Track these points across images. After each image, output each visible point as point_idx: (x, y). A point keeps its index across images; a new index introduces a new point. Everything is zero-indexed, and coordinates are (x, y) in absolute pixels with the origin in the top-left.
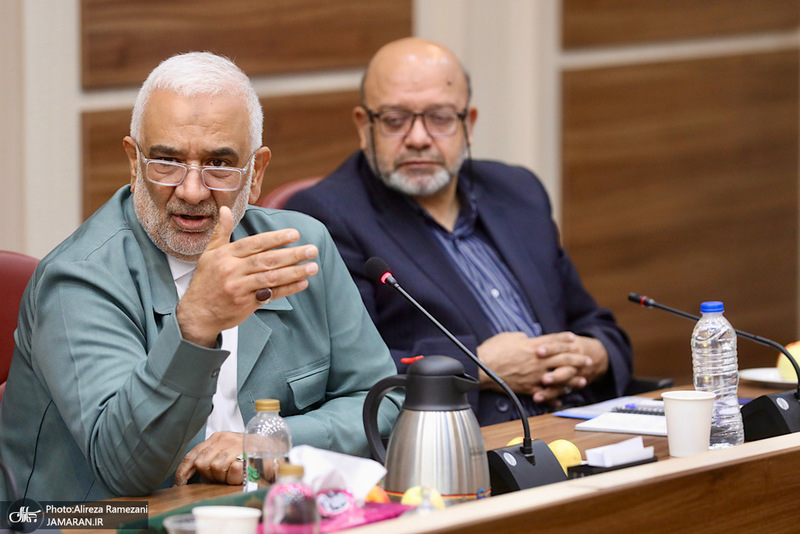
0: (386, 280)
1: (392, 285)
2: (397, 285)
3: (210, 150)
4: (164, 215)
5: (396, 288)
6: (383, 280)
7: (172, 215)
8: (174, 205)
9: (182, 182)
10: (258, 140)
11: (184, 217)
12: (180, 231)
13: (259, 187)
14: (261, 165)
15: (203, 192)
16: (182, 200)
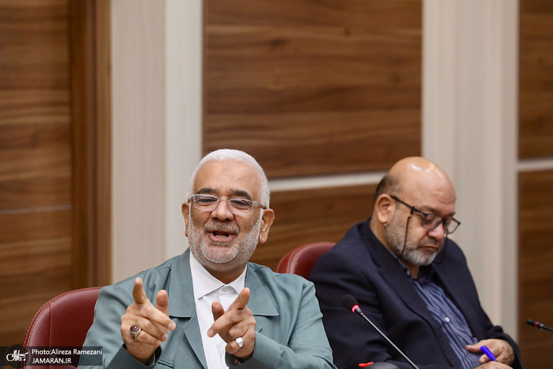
0: (355, 310)
1: (359, 314)
2: (362, 314)
3: (234, 189)
4: (202, 232)
5: (362, 316)
6: (353, 310)
7: (208, 232)
8: (211, 225)
9: (216, 209)
10: (265, 200)
11: (215, 233)
12: (213, 244)
13: (266, 235)
14: (267, 219)
15: (229, 215)
16: (216, 219)
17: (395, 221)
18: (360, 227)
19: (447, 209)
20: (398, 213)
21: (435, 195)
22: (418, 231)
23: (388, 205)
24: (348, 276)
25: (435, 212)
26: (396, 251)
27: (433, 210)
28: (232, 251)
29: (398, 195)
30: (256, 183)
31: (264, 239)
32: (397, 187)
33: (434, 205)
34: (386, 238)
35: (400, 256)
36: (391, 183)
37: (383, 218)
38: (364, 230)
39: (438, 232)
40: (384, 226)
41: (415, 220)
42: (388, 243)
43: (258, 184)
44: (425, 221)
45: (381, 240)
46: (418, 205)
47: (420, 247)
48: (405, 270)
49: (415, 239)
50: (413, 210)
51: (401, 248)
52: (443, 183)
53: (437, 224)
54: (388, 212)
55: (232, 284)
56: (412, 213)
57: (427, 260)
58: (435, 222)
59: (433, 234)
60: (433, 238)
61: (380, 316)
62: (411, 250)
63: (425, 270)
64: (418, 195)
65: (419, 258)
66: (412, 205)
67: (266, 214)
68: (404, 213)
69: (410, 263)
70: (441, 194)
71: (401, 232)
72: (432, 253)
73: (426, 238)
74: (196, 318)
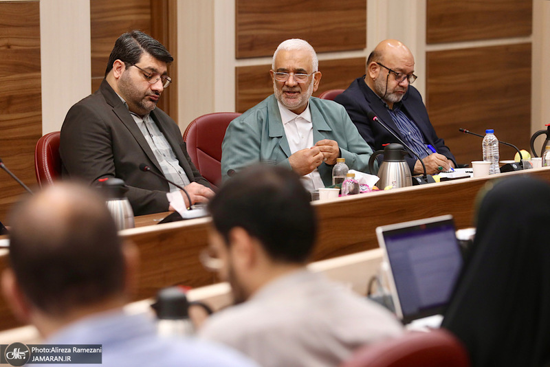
4: (281, 92)
7: (284, 92)
8: (285, 88)
9: (288, 80)
10: (316, 68)
11: (288, 92)
12: (287, 97)
13: (317, 86)
14: (317, 77)
15: (295, 83)
16: (288, 86)
17: (380, 77)
18: (358, 80)
19: (409, 69)
20: (382, 72)
21: (403, 62)
22: (393, 83)
23: (376, 68)
24: (351, 108)
25: (403, 71)
26: (380, 95)
27: (401, 70)
28: (299, 100)
29: (381, 63)
30: (309, 61)
31: (315, 90)
32: (381, 58)
33: (402, 67)
34: (374, 87)
35: (383, 98)
36: (377, 55)
37: (373, 76)
38: (361, 82)
39: (405, 83)
40: (373, 80)
41: (392, 76)
42: (375, 90)
43: (310, 61)
44: (397, 77)
45: (371, 88)
46: (393, 68)
47: (394, 92)
48: (385, 104)
49: (392, 88)
50: (390, 71)
51: (384, 93)
52: (407, 54)
53: (404, 79)
54: (376, 72)
55: (301, 115)
56: (389, 73)
57: (398, 99)
58: (403, 77)
59: (402, 84)
60: (402, 86)
61: (369, 129)
62: (389, 94)
63: (397, 104)
64: (393, 62)
65: (394, 98)
66: (390, 68)
67: (316, 75)
68: (385, 73)
69: (388, 101)
70: (406, 61)
71: (384, 84)
72: (401, 95)
73: (398, 87)
74: (285, 136)
